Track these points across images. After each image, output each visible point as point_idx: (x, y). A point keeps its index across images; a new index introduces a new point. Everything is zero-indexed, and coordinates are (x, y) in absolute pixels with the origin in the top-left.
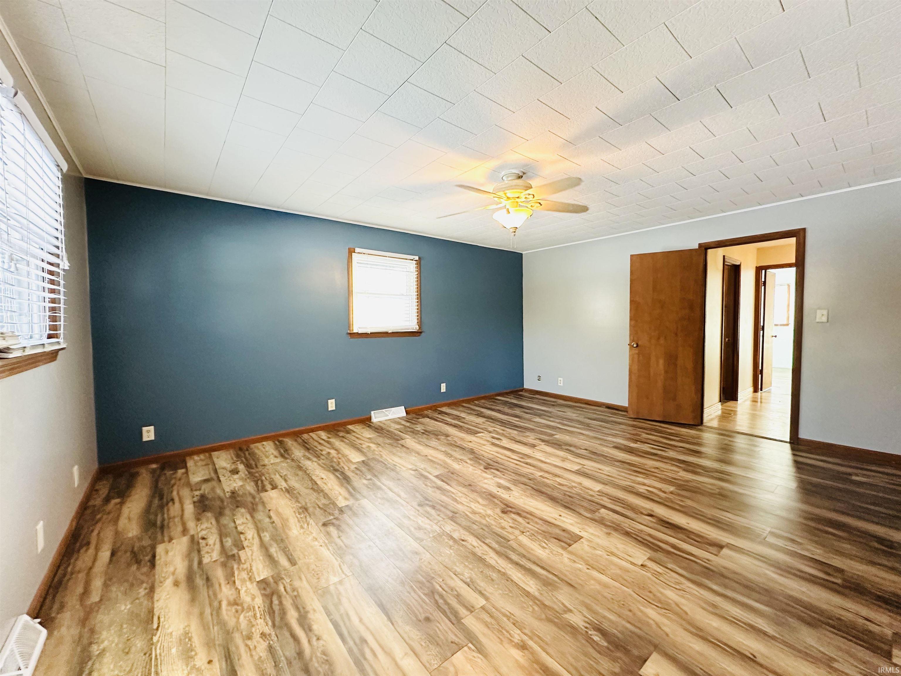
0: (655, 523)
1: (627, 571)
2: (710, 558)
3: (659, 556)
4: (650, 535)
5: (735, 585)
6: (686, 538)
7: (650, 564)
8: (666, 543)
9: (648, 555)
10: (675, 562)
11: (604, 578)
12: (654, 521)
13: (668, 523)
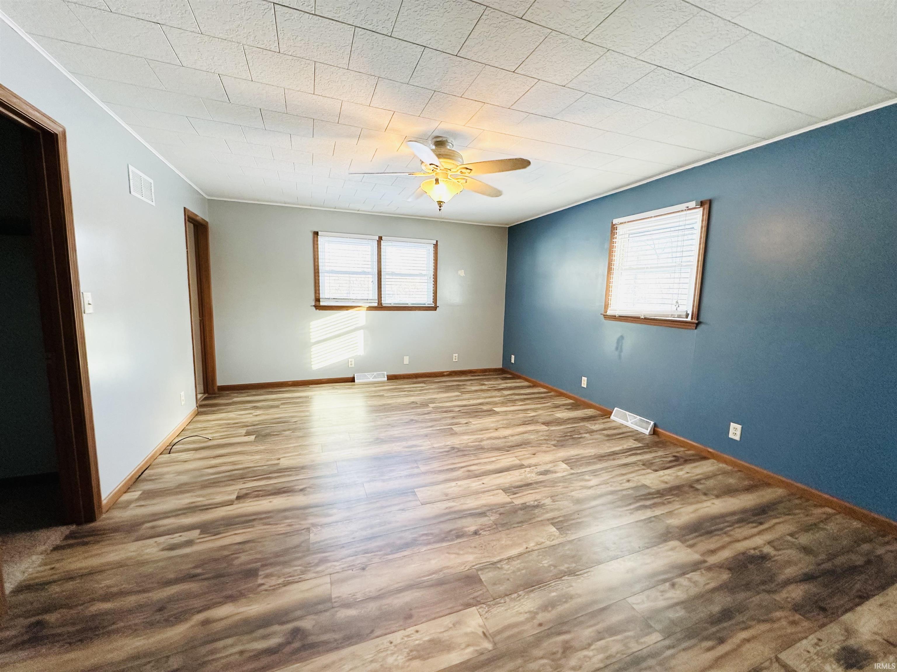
0: (295, 486)
1: (285, 453)
2: (244, 485)
3: (275, 468)
4: (289, 476)
5: (224, 479)
6: (266, 488)
7: (276, 462)
8: (275, 478)
9: (280, 465)
10: (263, 470)
11: (292, 445)
12: (296, 487)
13: (285, 492)
